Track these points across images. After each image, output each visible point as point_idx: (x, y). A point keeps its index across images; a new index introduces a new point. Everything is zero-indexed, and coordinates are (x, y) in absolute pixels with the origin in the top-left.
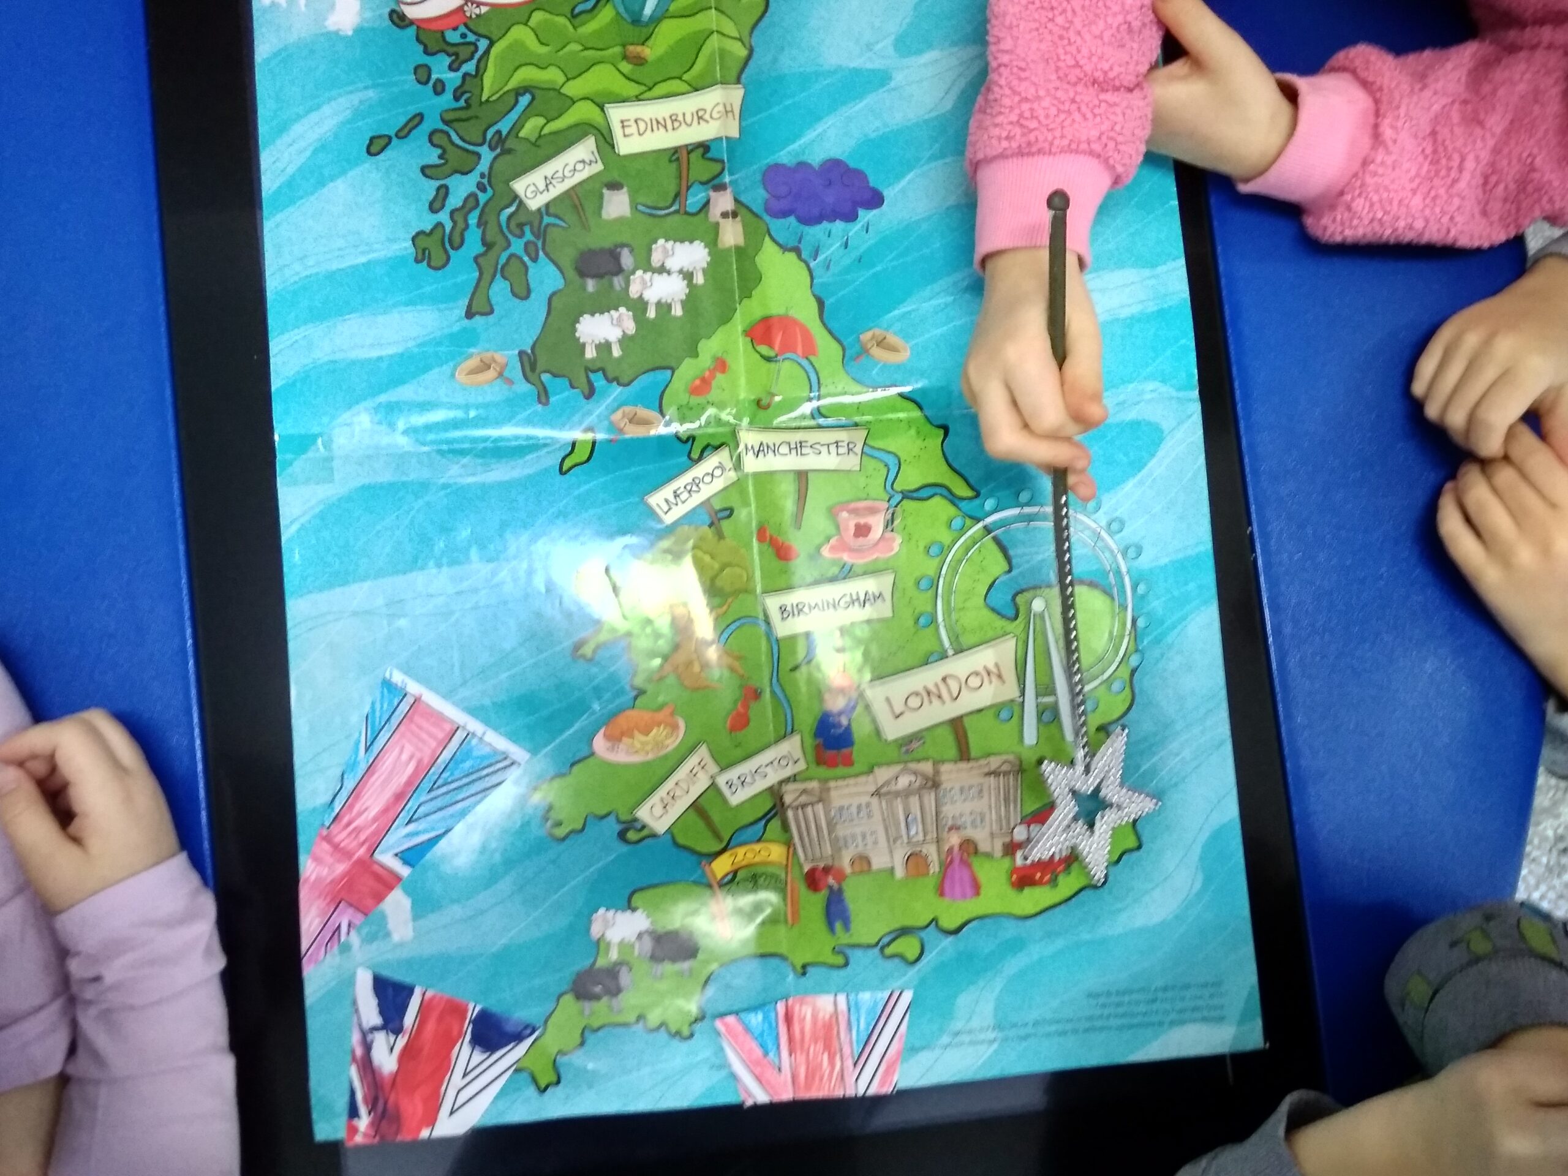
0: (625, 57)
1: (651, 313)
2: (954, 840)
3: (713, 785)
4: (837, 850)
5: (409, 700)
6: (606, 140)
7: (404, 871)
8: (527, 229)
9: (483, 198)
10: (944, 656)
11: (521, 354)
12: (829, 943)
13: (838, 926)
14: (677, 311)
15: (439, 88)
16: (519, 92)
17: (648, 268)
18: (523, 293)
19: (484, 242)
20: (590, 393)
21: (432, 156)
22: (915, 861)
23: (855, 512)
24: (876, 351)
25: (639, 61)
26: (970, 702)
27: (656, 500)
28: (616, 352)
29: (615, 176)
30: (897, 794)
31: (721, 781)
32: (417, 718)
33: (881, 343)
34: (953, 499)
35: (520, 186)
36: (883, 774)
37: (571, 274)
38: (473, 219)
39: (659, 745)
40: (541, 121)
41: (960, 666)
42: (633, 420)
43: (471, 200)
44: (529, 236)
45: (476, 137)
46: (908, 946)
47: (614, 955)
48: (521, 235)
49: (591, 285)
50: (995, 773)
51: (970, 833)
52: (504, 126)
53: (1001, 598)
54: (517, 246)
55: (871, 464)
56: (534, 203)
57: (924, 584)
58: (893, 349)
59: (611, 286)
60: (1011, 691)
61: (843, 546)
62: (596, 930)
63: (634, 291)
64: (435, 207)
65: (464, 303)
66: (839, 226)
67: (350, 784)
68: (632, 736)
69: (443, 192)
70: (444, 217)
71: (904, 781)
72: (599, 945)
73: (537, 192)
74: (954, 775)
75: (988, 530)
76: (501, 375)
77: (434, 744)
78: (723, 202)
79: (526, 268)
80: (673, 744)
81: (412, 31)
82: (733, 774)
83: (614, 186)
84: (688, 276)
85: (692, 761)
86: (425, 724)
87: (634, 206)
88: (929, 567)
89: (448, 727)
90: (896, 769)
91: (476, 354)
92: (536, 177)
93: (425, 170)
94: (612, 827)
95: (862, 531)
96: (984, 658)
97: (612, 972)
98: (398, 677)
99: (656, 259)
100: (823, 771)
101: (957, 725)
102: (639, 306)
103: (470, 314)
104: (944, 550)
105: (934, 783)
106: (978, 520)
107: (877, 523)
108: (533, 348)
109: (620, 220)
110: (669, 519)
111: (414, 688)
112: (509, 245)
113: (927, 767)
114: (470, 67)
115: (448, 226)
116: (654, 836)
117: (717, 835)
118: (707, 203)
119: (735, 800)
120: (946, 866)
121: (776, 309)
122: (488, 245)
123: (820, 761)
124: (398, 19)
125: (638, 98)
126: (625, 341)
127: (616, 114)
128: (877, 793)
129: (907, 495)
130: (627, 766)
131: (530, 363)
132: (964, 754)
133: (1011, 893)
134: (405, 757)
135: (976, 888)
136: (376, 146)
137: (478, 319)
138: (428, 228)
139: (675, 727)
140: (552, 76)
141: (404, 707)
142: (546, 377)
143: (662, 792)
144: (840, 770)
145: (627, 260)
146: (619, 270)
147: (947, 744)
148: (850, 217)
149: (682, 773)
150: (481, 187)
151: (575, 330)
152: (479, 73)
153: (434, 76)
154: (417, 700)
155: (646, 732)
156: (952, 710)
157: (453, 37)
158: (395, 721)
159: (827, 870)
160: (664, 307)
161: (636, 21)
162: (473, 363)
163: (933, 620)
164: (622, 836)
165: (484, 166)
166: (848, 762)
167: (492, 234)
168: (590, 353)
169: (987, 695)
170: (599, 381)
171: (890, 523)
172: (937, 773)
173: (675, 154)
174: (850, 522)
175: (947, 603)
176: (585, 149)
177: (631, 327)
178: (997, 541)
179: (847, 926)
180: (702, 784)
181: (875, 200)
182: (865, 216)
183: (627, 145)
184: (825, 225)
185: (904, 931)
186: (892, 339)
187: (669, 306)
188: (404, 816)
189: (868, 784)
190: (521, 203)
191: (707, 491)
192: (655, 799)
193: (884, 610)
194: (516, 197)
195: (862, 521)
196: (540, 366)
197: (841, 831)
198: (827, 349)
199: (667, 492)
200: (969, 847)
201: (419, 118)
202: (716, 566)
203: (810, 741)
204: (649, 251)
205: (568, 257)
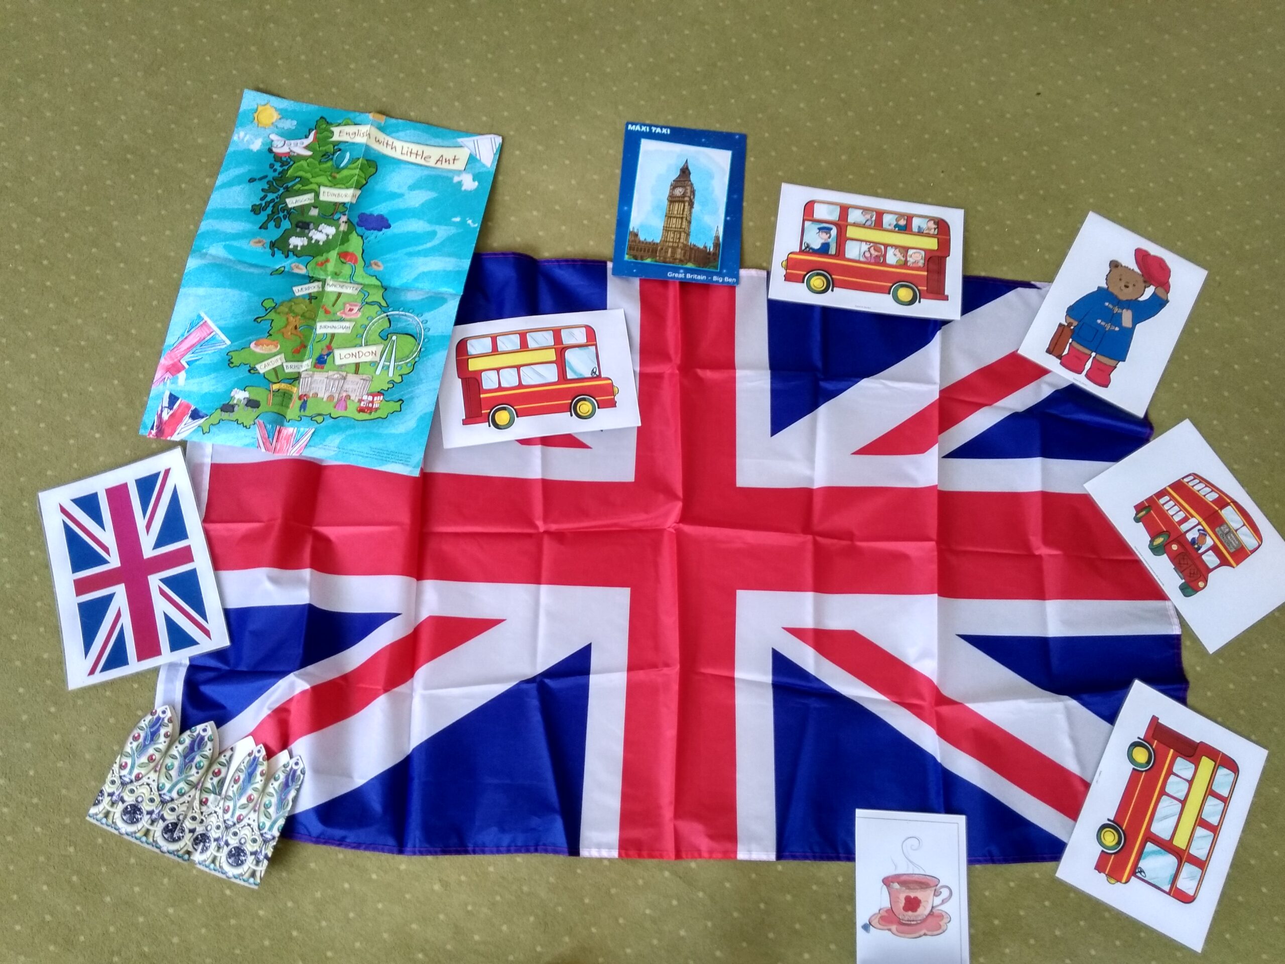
0: (331, 176)
1: (313, 241)
2: (344, 394)
3: (282, 365)
4: (310, 390)
5: (204, 321)
6: (317, 195)
7: (187, 366)
8: (286, 212)
9: (276, 201)
10: (361, 346)
11: (271, 242)
12: (298, 413)
13: (302, 410)
14: (321, 243)
15: (275, 170)
16: (297, 177)
17: (317, 229)
18: (278, 226)
19: (272, 211)
20: (287, 256)
21: (266, 187)
22: (331, 398)
23: (351, 305)
24: (373, 266)
25: (334, 178)
26: (364, 359)
27: (295, 289)
28: (299, 248)
29: (316, 205)
30: (333, 379)
31: (285, 365)
32: (204, 326)
33: (376, 264)
34: (380, 306)
35: (288, 200)
36: (331, 373)
37: (294, 225)
38: (271, 205)
39: (270, 350)
40: (300, 186)
41: (364, 349)
42: (297, 267)
43: (273, 200)
44: (285, 213)
45: (281, 185)
46: (320, 419)
47: (235, 402)
48: (283, 212)
49: (298, 230)
50: (364, 380)
51: (350, 393)
52: (290, 185)
53: (384, 334)
54: (281, 215)
55: (360, 293)
56: (290, 206)
57: (363, 326)
58: (379, 266)
59: (304, 232)
60: (378, 359)
61: (344, 313)
62: (232, 394)
63: (310, 235)
64: (262, 199)
65: (260, 225)
66: (376, 232)
67: (180, 340)
68: (263, 345)
69: (265, 197)
70: (263, 203)
71: (336, 376)
72: (232, 398)
73: (293, 203)
74: (351, 377)
75: (387, 316)
76: (263, 245)
77: (206, 334)
78: (344, 218)
79: (281, 221)
80: (275, 350)
81: (273, 155)
82: (289, 364)
83: (315, 207)
84: (328, 236)
85: (278, 357)
86: (206, 329)
87: (319, 214)
88: (366, 323)
89: (211, 331)
90: (335, 372)
91: (259, 238)
92: (294, 199)
93: (263, 190)
94: (247, 368)
95: (351, 310)
96: (373, 349)
97: (233, 407)
98: (203, 315)
99: (320, 228)
100: (315, 369)
101: (357, 365)
102: (310, 239)
103: (260, 228)
104: (373, 319)
105: (345, 378)
106: (385, 313)
107: (356, 309)
108: (275, 241)
109: (313, 217)
110: (297, 294)
111: (206, 318)
112: (279, 214)
113: (344, 374)
114: (286, 168)
115: (263, 205)
116: (259, 373)
117: (278, 379)
118: (340, 218)
119: (287, 371)
120: (339, 400)
121: (351, 250)
122: (273, 212)
123: (315, 366)
124: (270, 151)
125: (331, 187)
126: (303, 247)
127: (322, 189)
128: (327, 378)
129: (367, 303)
130: (259, 353)
131: (273, 245)
132: (357, 372)
133: (356, 413)
134: (197, 336)
135: (346, 408)
136: (252, 180)
137: (263, 230)
138: (257, 203)
139: (276, 347)
140: (309, 175)
141: (202, 323)
142: (276, 249)
143: (266, 362)
144: (319, 370)
145: (311, 226)
146: (308, 228)
147: (353, 368)
148: (380, 230)
149: (274, 359)
150: (277, 198)
151: (289, 239)
152: (288, 170)
153: (275, 167)
154: (206, 322)
155: (268, 345)
156: (358, 360)
157: (284, 159)
158: (197, 326)
159: (305, 395)
160: (317, 241)
161: (338, 167)
162: (257, 240)
163: (362, 336)
164: (249, 371)
165: (280, 192)
166: (322, 368)
167: (275, 210)
168: (291, 247)
169: (370, 358)
170: (291, 254)
171: (359, 310)
172: (346, 375)
173: (335, 204)
174: (348, 307)
175: (368, 333)
176: (312, 195)
177: (306, 243)
178: (389, 319)
179: (304, 411)
180: (279, 363)
181: (388, 226)
182: (384, 230)
183: (322, 198)
184: (372, 231)
185: (320, 415)
186: (380, 264)
187: (319, 242)
188: (191, 352)
189: (326, 375)
190: (287, 205)
191: (311, 291)
192: (263, 363)
193: (349, 331)
194: (286, 202)
195: (352, 308)
196: (275, 246)
197: (313, 386)
198: (360, 262)
199: (300, 288)
200: (348, 397)
201: (266, 177)
202: (306, 309)
203: (314, 361)
204: (319, 226)
205: (294, 222)
